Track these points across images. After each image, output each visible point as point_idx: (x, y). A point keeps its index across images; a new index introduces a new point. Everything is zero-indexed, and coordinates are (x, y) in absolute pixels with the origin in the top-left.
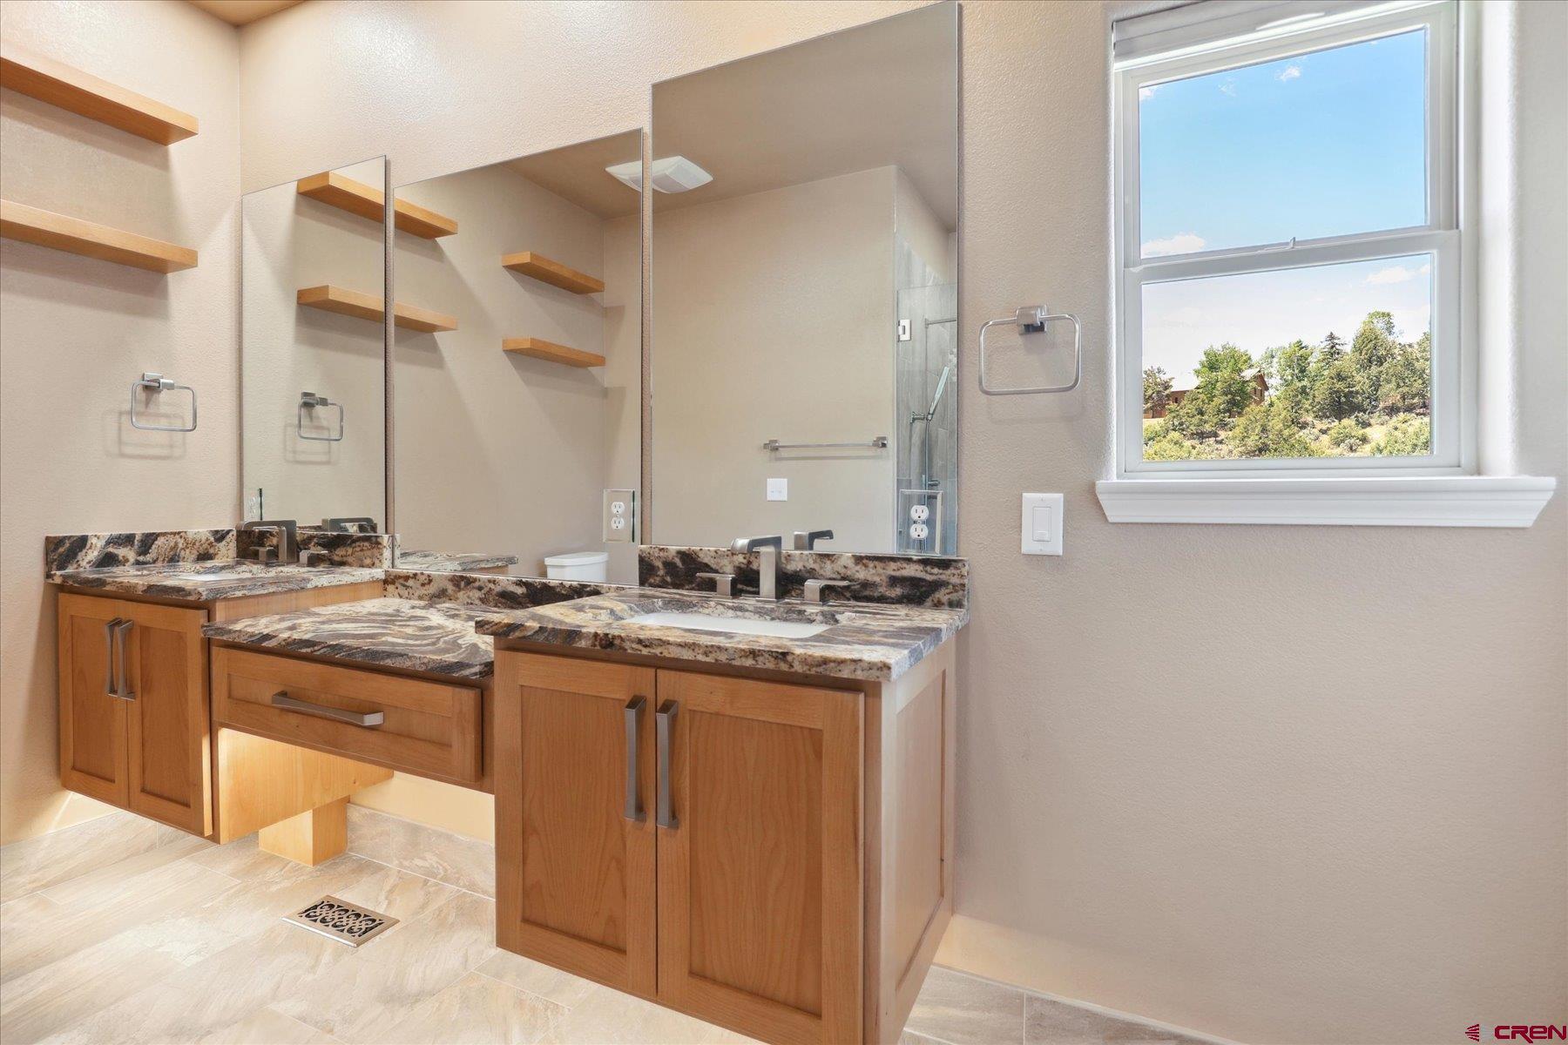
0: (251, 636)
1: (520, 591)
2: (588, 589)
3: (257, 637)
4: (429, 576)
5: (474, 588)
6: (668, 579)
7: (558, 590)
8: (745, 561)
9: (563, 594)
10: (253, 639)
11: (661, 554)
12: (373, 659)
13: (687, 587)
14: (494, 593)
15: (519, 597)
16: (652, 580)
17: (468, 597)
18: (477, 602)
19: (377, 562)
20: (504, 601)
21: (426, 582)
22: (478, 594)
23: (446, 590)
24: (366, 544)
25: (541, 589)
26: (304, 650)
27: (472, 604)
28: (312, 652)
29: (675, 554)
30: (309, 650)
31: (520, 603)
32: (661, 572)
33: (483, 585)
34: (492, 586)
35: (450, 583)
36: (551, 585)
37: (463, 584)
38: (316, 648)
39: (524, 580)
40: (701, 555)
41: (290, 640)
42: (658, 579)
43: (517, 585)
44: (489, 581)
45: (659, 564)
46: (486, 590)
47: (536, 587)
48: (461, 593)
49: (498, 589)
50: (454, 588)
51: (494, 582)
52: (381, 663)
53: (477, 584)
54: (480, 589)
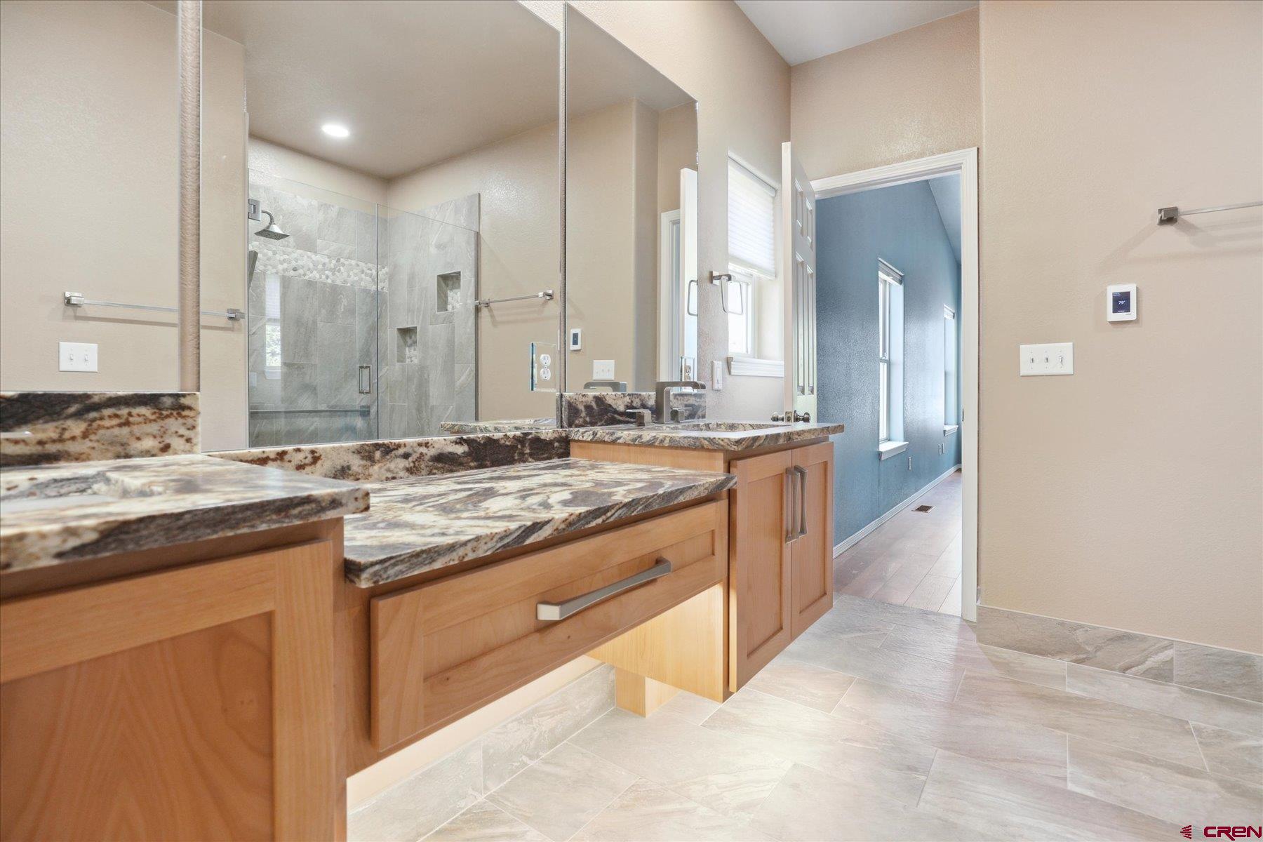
0: (501, 539)
1: (460, 450)
2: (530, 437)
3: (516, 534)
4: (313, 452)
5: (396, 457)
6: (588, 419)
7: (502, 442)
8: (630, 401)
9: (507, 446)
10: (506, 541)
11: (584, 399)
12: (668, 501)
13: (599, 424)
14: (427, 458)
15: (460, 457)
16: (577, 422)
17: (389, 470)
18: (402, 474)
19: (176, 443)
20: (440, 465)
21: (307, 461)
22: (403, 463)
23: (349, 468)
24: (144, 410)
25: (485, 444)
26: (593, 524)
27: (394, 478)
28: (604, 521)
29: (592, 399)
30: (599, 521)
31: (461, 464)
32: (583, 414)
33: (410, 451)
34: (423, 450)
35: (355, 456)
36: (495, 438)
37: (378, 454)
38: (609, 514)
39: (465, 437)
40: (607, 398)
41: (573, 517)
42: (581, 420)
43: (456, 443)
44: (420, 445)
45: (581, 407)
46: (414, 456)
47: (479, 443)
48: (376, 467)
49: (432, 452)
50: (363, 462)
51: (427, 445)
52: (675, 503)
53: (401, 451)
54: (406, 456)
